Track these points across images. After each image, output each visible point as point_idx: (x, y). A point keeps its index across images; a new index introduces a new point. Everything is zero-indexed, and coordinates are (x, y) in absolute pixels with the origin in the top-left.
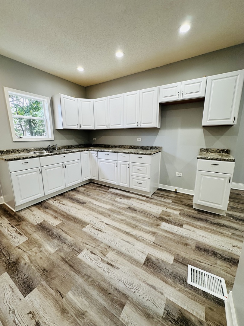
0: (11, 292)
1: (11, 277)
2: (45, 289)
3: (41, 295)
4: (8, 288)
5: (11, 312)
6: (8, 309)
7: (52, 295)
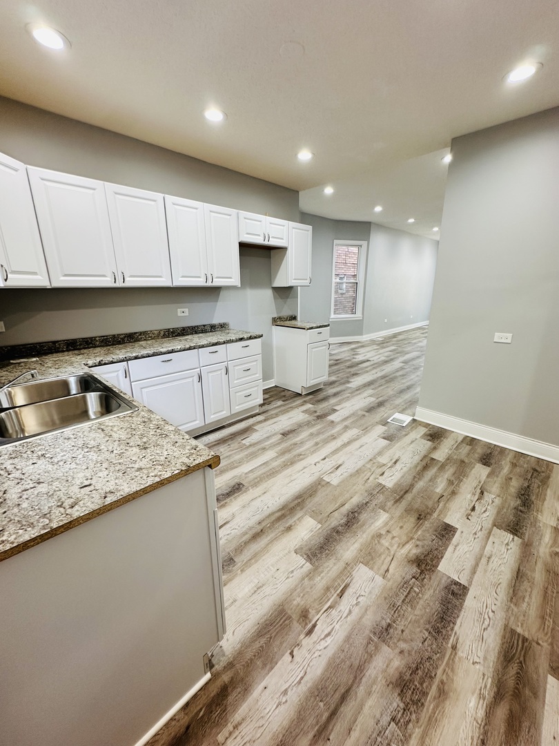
0: (460, 546)
1: (442, 557)
2: (441, 512)
3: (449, 513)
4: (457, 552)
5: (477, 536)
6: (476, 540)
7: (445, 504)
